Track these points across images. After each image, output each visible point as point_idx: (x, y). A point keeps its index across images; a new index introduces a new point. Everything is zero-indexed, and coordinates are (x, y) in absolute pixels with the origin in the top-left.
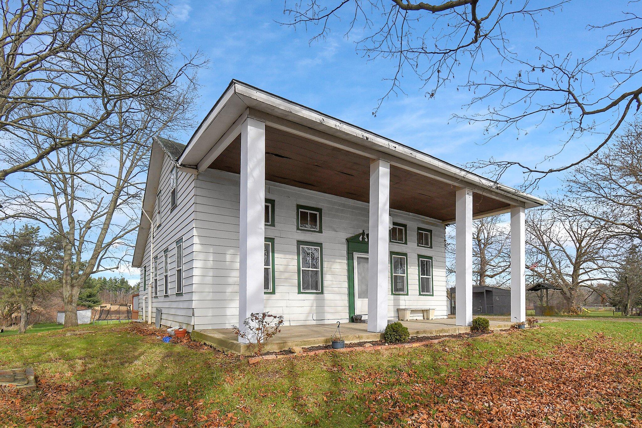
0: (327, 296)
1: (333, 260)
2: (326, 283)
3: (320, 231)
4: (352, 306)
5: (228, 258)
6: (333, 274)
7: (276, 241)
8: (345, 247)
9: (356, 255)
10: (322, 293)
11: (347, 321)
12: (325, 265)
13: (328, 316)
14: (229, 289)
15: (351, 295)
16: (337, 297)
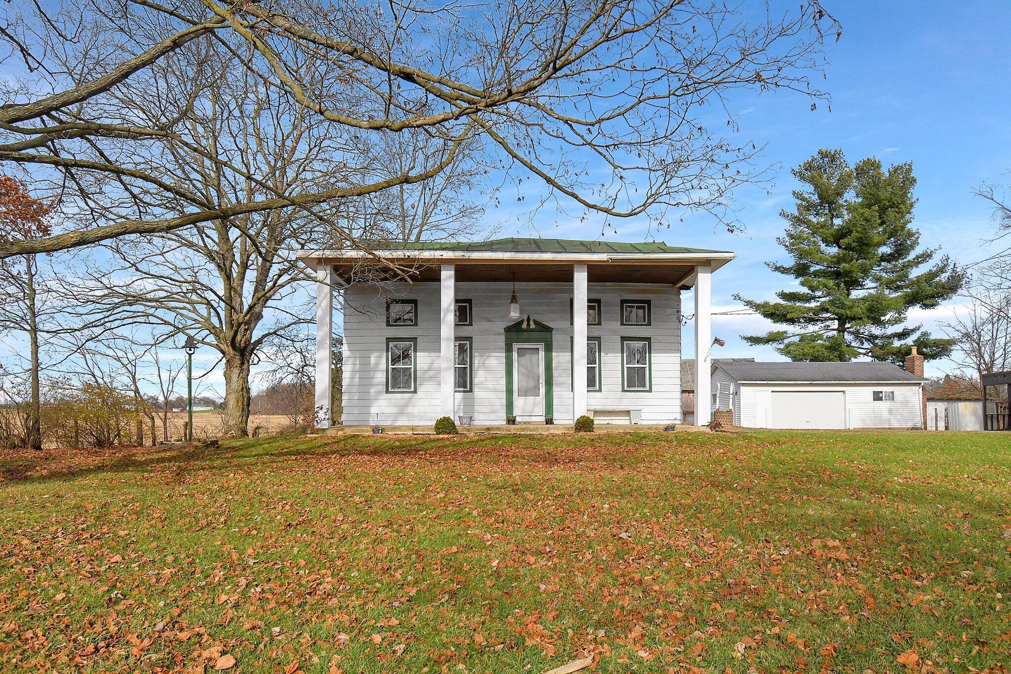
0: (478, 393)
1: (487, 354)
2: (476, 381)
3: (471, 324)
4: (510, 406)
5: (373, 360)
6: (487, 369)
7: (418, 340)
8: (503, 338)
9: (516, 346)
10: (471, 391)
11: (505, 423)
12: (476, 361)
13: (476, 416)
14: (373, 390)
15: (509, 391)
16: (492, 395)
